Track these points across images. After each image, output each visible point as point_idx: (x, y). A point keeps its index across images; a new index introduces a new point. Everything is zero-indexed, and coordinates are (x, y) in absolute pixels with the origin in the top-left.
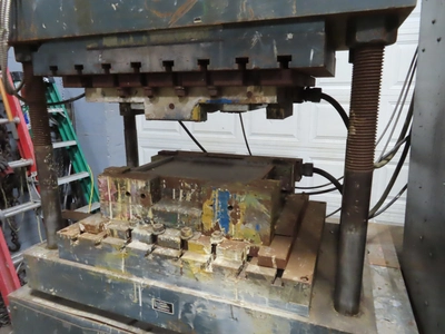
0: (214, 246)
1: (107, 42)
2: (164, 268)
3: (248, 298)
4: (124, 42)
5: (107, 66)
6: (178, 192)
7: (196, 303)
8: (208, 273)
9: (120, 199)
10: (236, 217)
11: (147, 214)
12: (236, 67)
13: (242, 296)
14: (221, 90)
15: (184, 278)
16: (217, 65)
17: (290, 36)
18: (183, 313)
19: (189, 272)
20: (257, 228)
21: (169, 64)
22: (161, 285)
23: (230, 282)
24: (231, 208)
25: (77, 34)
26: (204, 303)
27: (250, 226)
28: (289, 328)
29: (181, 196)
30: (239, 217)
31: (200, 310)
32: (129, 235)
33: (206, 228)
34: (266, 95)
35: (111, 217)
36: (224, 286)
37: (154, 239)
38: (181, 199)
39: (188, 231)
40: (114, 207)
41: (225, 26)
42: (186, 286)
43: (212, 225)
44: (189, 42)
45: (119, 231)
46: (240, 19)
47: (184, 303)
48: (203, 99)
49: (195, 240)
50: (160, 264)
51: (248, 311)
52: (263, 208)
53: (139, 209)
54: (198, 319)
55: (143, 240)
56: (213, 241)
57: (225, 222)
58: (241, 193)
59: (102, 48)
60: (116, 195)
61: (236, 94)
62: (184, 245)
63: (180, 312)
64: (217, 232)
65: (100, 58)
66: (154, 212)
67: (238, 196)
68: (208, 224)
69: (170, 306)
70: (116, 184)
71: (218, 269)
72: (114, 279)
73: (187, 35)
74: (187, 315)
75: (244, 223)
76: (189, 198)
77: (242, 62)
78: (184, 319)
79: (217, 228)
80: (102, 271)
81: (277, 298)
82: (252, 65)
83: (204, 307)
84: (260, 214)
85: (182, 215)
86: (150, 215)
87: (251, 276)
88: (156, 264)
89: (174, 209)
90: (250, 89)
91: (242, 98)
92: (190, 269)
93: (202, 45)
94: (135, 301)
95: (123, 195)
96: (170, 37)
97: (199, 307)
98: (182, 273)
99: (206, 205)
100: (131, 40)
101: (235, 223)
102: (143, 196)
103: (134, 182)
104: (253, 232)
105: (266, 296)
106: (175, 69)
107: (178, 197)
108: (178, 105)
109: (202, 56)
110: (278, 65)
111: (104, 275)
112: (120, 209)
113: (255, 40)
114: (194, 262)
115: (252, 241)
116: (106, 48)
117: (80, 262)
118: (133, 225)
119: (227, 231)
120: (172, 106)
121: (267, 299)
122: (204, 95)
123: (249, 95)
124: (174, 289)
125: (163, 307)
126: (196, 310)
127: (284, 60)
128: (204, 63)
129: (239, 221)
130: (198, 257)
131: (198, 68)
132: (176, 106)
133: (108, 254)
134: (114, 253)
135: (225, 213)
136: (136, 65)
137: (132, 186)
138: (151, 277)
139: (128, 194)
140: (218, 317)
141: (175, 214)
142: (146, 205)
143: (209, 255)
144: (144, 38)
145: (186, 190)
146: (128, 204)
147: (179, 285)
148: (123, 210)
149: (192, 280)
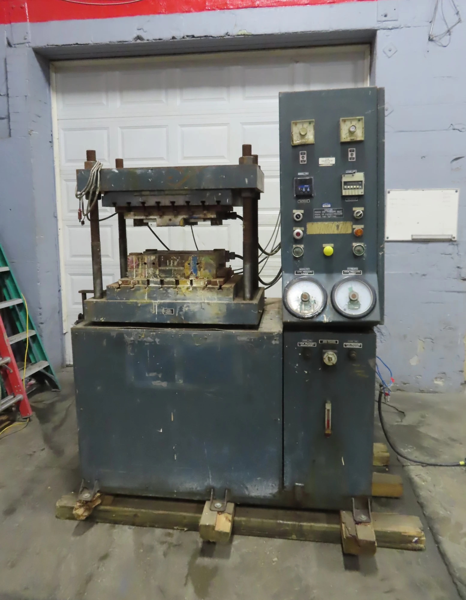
0: (191, 281)
1: (144, 193)
2: (168, 293)
3: (208, 299)
4: (152, 193)
5: (143, 203)
6: (170, 262)
7: (185, 306)
8: (190, 291)
9: (140, 267)
10: (200, 268)
11: (155, 273)
12: (201, 204)
13: (206, 299)
14: (193, 213)
15: (179, 296)
16: (193, 203)
17: (220, 194)
18: (179, 313)
19: (181, 292)
20: (210, 271)
21: (173, 203)
22: (168, 301)
23: (200, 293)
24: (198, 264)
25: (130, 189)
26: (189, 304)
27: (207, 271)
28: (225, 307)
29: (172, 263)
30: (202, 267)
31: (187, 309)
32: (148, 282)
33: (187, 275)
34: (211, 214)
35: (134, 277)
36: (198, 296)
37: (162, 282)
38: (171, 265)
39: (179, 276)
40: (136, 271)
41: (196, 190)
42: (179, 299)
43: (189, 273)
44: (182, 195)
45: (142, 281)
46: (202, 188)
47: (179, 307)
48: (185, 217)
49: (182, 280)
50: (166, 291)
51: (208, 304)
52: (212, 262)
53: (151, 271)
54: (186, 313)
55: (156, 283)
56: (190, 279)
57: (195, 271)
58: (203, 256)
59: (142, 196)
60: (138, 265)
61: (199, 214)
62: (177, 283)
63: (177, 312)
64: (192, 275)
65: (141, 200)
66: (160, 271)
67: (201, 258)
68: (187, 273)
69: (172, 310)
70: (138, 259)
71: (195, 288)
72: (142, 303)
73: (181, 192)
74: (181, 313)
75: (204, 270)
76: (176, 263)
77: (203, 202)
78: (179, 315)
79: (192, 273)
80: (135, 301)
81: (220, 296)
82: (207, 204)
83: (188, 306)
84: (211, 265)
85: (175, 270)
86: (157, 272)
87: (209, 288)
88: (164, 292)
89: (170, 268)
90: (205, 212)
91: (202, 216)
92: (182, 291)
93: (187, 196)
94: (154, 312)
95: (142, 265)
96: (174, 192)
97: (186, 307)
98: (177, 294)
99: (186, 264)
100: (156, 193)
101: (200, 270)
102: (154, 264)
103: (149, 257)
104: (208, 274)
105: (215, 296)
106: (176, 204)
107: (170, 264)
108: (174, 219)
109: (187, 200)
110: (216, 204)
111: (136, 302)
112: (140, 272)
113: (208, 194)
114: (184, 287)
115: (208, 278)
116: (144, 195)
117: (121, 300)
118: (150, 277)
119: (196, 274)
120: (170, 220)
121: (216, 298)
122: (185, 214)
123: (205, 215)
124: (174, 301)
125: (169, 312)
126: (185, 309)
127: (218, 202)
128: (188, 202)
129: (202, 269)
130: (185, 285)
131: (170, 205)
132: (172, 220)
133: (138, 292)
134: (142, 291)
135: (195, 267)
136: (158, 203)
137: (148, 258)
138: (162, 299)
139: (145, 264)
140: (196, 310)
141: (171, 270)
142: (155, 268)
143: (189, 285)
144: (162, 193)
145: (174, 260)
146: (145, 269)
147: (176, 300)
148: (142, 272)
149: (182, 296)
